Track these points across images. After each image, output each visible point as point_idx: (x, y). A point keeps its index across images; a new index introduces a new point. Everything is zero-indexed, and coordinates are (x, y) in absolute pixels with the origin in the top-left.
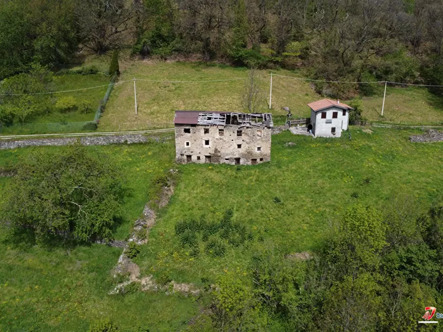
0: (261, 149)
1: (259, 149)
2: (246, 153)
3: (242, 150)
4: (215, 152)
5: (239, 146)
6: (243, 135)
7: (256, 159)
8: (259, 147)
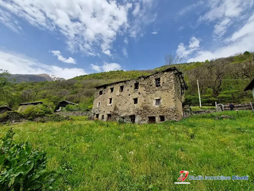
0: (161, 101)
1: (158, 101)
2: (142, 109)
3: (138, 106)
4: (115, 110)
5: (136, 101)
6: (139, 87)
7: (154, 117)
8: (158, 98)
